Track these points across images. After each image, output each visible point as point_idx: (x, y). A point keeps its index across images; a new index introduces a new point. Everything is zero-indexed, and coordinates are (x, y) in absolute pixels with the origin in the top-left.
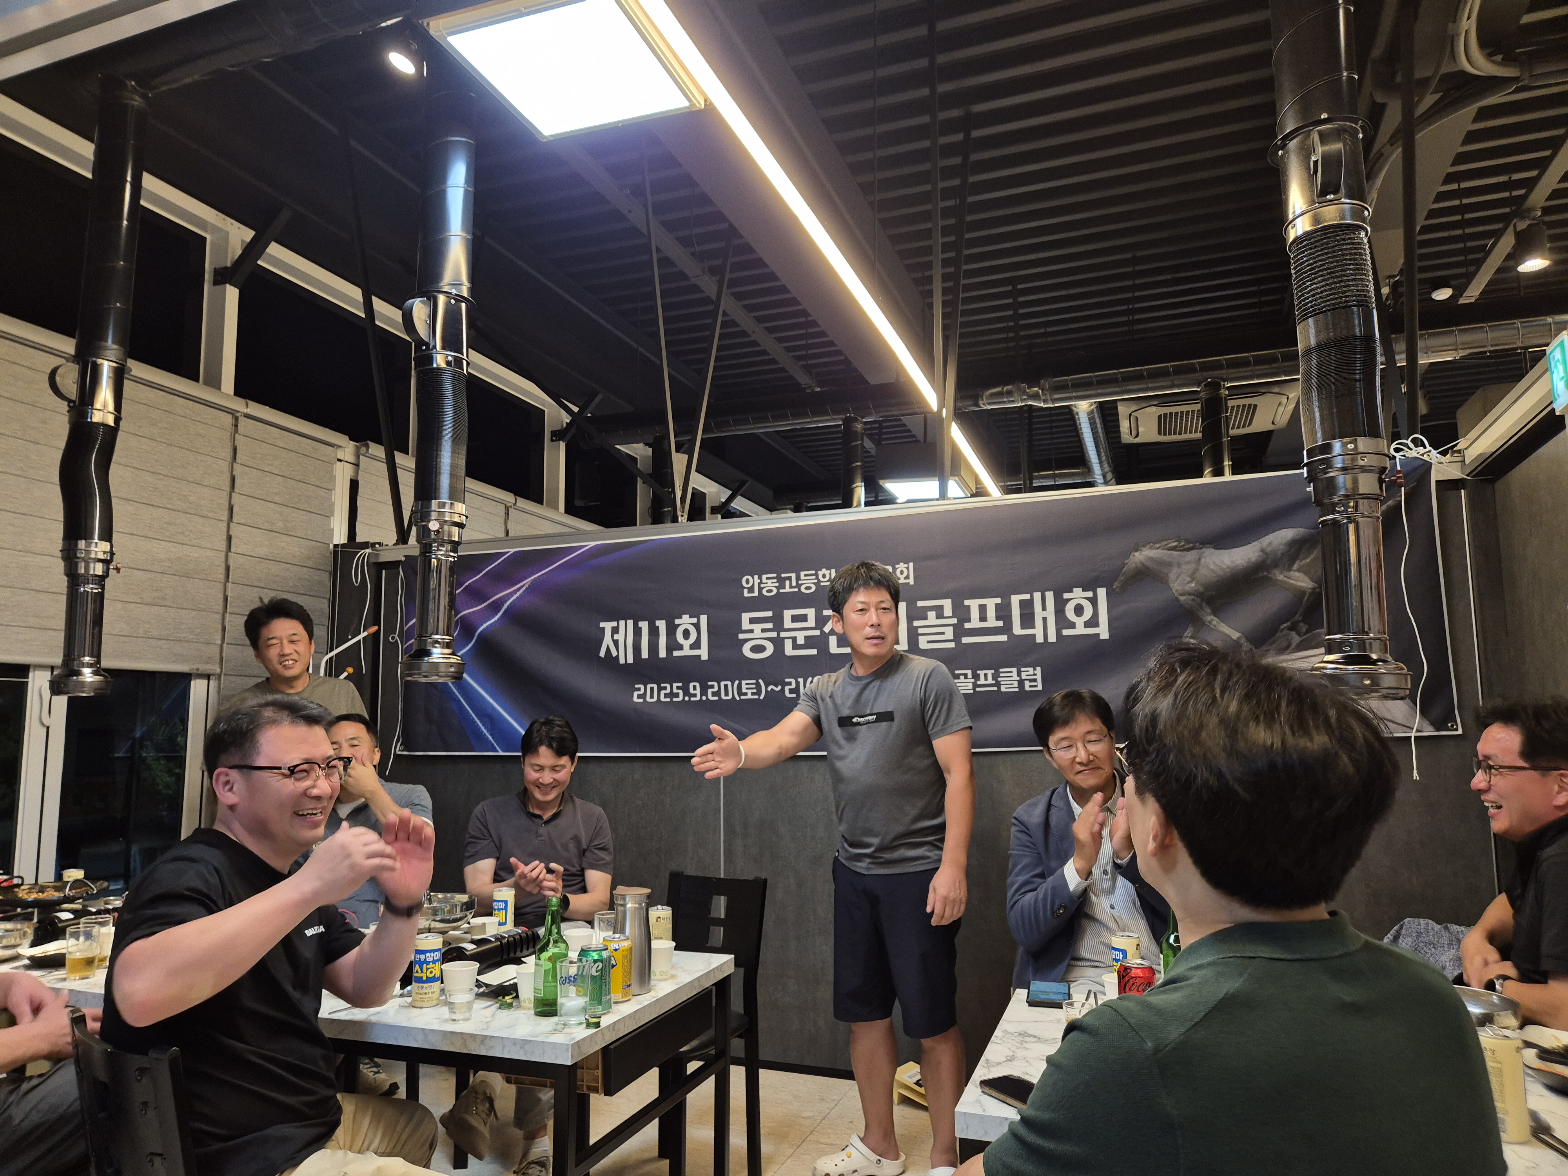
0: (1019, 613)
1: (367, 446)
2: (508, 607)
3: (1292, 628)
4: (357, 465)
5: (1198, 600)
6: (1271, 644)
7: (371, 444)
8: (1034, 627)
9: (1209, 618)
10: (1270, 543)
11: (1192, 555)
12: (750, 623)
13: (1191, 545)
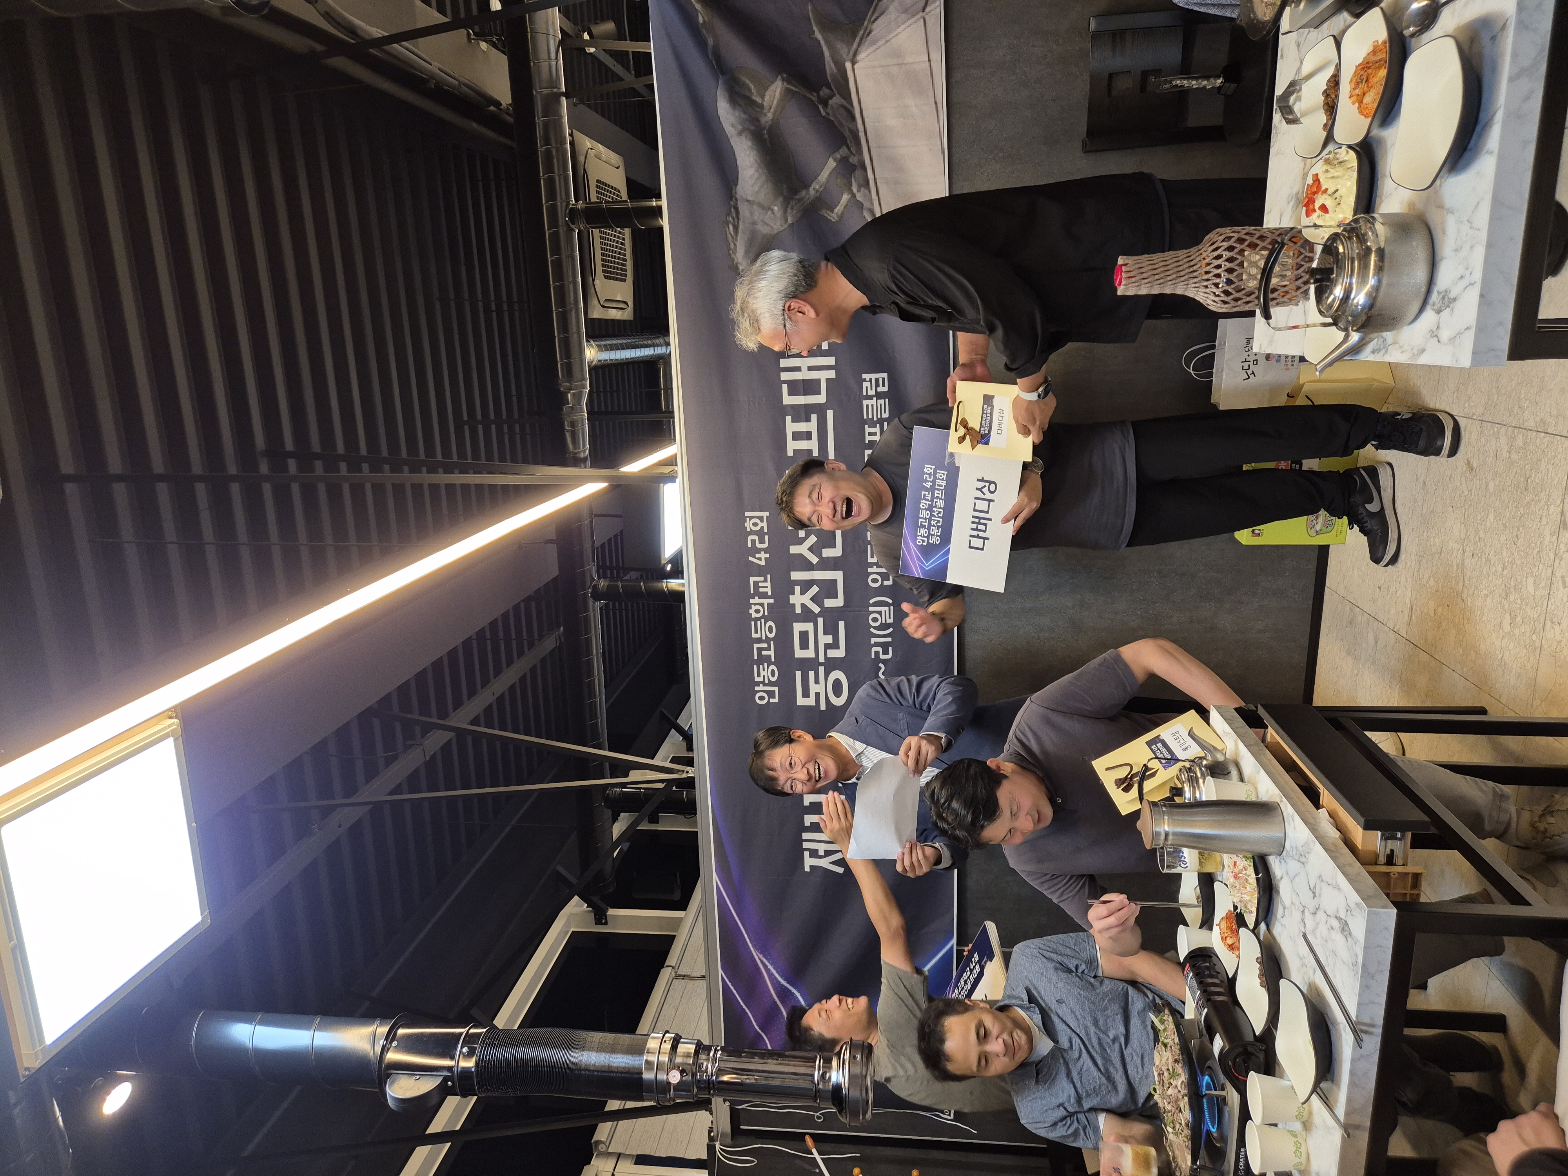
0: (802, 397)
1: (598, 1142)
2: (784, 980)
3: (825, 103)
4: (619, 1155)
5: (793, 203)
6: (842, 125)
7: (595, 1139)
8: (819, 380)
9: (812, 192)
10: (733, 126)
11: (743, 209)
12: (809, 696)
13: (733, 210)
